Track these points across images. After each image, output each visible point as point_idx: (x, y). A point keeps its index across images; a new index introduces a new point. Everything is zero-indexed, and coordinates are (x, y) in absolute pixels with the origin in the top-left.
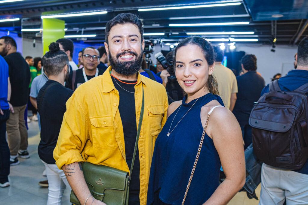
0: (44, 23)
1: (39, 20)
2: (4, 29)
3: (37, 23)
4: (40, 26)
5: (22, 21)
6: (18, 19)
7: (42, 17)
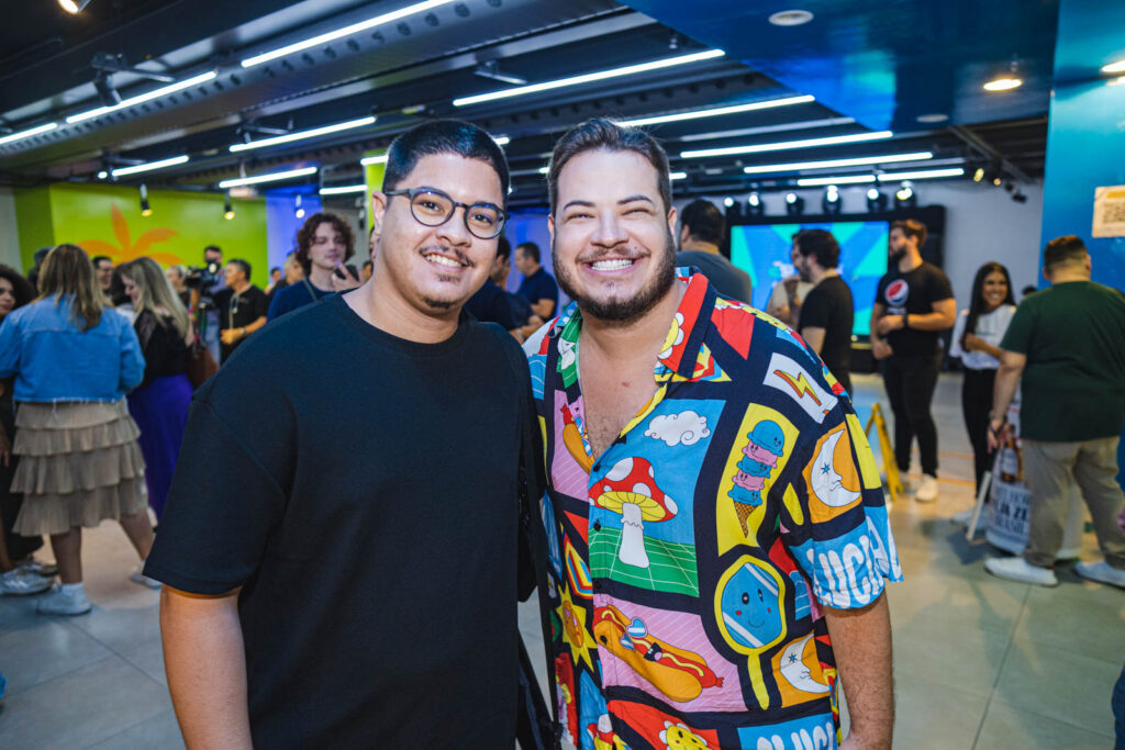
0: (369, 174)
1: (360, 168)
2: (289, 191)
3: (355, 175)
4: (361, 181)
5: (322, 173)
6: (312, 170)
7: (365, 162)
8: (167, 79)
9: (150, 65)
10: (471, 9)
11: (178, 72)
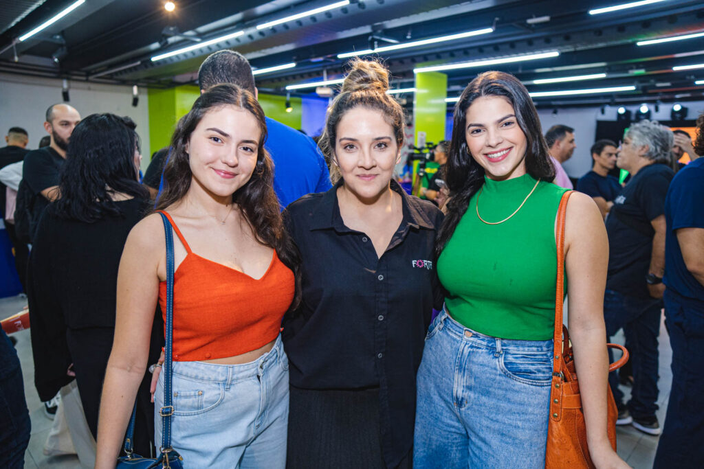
0: (418, 80)
7: (416, 71)
8: (198, 40)
9: (190, 33)
10: (367, 4)
11: (204, 36)
